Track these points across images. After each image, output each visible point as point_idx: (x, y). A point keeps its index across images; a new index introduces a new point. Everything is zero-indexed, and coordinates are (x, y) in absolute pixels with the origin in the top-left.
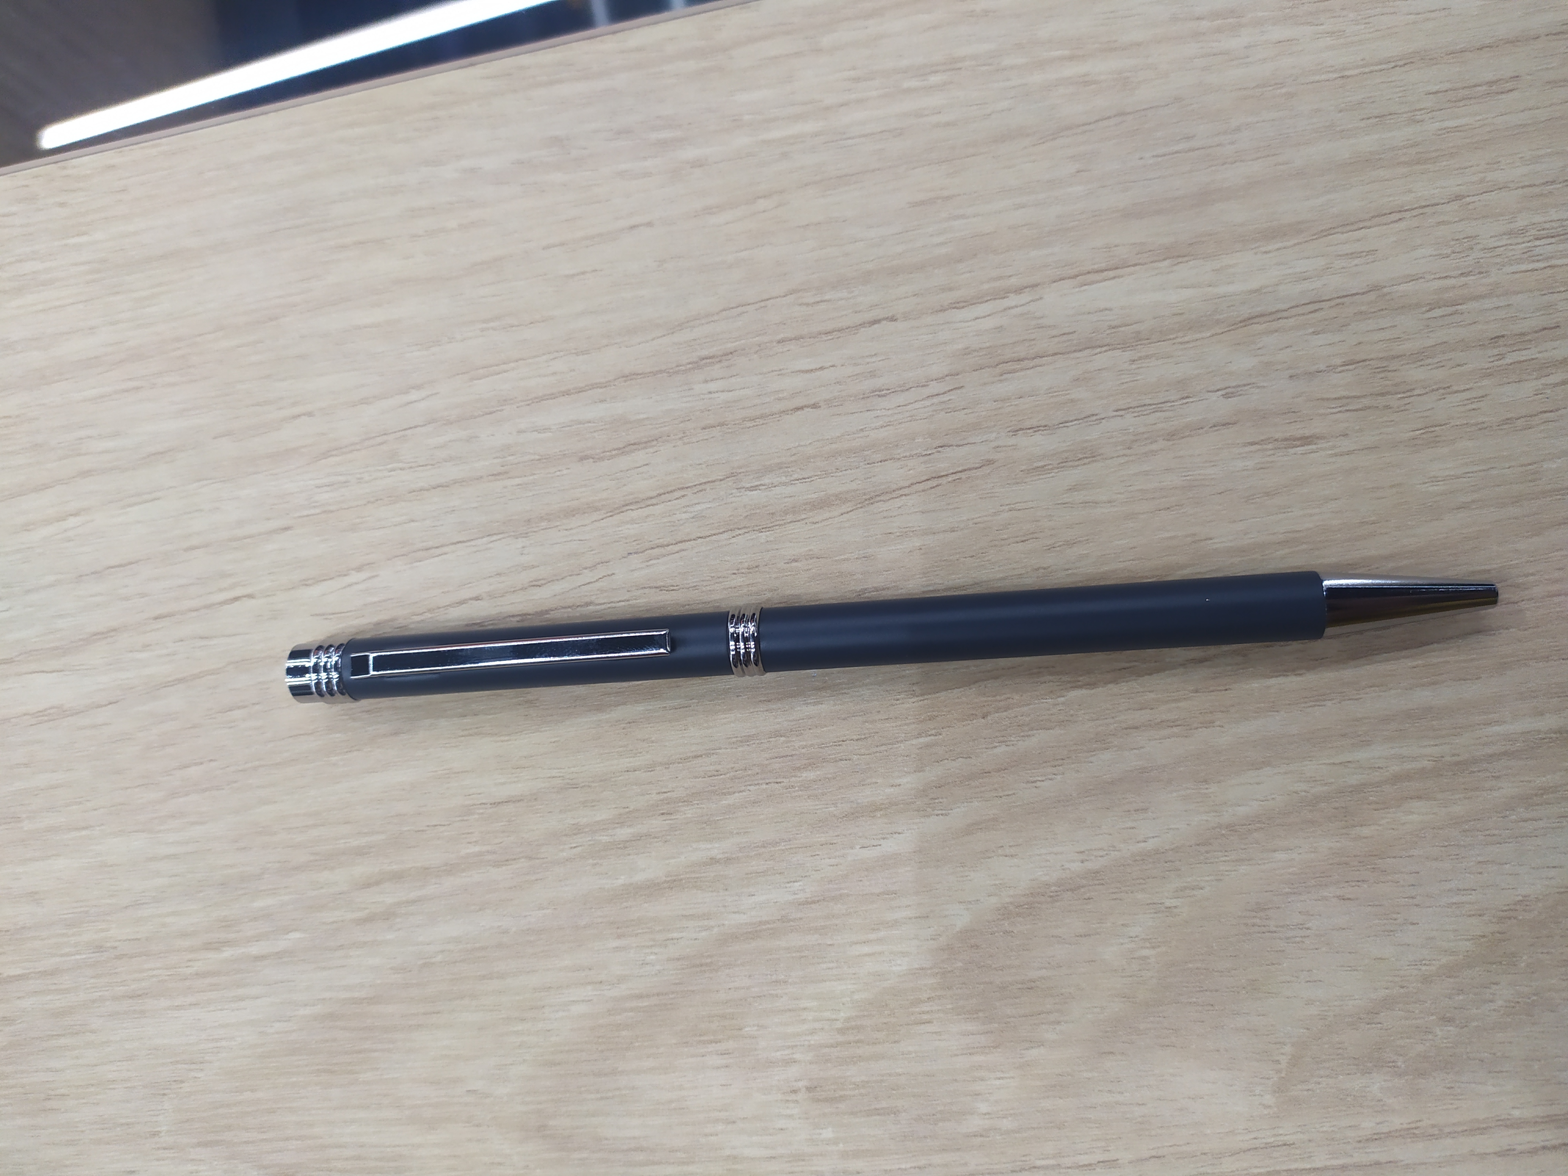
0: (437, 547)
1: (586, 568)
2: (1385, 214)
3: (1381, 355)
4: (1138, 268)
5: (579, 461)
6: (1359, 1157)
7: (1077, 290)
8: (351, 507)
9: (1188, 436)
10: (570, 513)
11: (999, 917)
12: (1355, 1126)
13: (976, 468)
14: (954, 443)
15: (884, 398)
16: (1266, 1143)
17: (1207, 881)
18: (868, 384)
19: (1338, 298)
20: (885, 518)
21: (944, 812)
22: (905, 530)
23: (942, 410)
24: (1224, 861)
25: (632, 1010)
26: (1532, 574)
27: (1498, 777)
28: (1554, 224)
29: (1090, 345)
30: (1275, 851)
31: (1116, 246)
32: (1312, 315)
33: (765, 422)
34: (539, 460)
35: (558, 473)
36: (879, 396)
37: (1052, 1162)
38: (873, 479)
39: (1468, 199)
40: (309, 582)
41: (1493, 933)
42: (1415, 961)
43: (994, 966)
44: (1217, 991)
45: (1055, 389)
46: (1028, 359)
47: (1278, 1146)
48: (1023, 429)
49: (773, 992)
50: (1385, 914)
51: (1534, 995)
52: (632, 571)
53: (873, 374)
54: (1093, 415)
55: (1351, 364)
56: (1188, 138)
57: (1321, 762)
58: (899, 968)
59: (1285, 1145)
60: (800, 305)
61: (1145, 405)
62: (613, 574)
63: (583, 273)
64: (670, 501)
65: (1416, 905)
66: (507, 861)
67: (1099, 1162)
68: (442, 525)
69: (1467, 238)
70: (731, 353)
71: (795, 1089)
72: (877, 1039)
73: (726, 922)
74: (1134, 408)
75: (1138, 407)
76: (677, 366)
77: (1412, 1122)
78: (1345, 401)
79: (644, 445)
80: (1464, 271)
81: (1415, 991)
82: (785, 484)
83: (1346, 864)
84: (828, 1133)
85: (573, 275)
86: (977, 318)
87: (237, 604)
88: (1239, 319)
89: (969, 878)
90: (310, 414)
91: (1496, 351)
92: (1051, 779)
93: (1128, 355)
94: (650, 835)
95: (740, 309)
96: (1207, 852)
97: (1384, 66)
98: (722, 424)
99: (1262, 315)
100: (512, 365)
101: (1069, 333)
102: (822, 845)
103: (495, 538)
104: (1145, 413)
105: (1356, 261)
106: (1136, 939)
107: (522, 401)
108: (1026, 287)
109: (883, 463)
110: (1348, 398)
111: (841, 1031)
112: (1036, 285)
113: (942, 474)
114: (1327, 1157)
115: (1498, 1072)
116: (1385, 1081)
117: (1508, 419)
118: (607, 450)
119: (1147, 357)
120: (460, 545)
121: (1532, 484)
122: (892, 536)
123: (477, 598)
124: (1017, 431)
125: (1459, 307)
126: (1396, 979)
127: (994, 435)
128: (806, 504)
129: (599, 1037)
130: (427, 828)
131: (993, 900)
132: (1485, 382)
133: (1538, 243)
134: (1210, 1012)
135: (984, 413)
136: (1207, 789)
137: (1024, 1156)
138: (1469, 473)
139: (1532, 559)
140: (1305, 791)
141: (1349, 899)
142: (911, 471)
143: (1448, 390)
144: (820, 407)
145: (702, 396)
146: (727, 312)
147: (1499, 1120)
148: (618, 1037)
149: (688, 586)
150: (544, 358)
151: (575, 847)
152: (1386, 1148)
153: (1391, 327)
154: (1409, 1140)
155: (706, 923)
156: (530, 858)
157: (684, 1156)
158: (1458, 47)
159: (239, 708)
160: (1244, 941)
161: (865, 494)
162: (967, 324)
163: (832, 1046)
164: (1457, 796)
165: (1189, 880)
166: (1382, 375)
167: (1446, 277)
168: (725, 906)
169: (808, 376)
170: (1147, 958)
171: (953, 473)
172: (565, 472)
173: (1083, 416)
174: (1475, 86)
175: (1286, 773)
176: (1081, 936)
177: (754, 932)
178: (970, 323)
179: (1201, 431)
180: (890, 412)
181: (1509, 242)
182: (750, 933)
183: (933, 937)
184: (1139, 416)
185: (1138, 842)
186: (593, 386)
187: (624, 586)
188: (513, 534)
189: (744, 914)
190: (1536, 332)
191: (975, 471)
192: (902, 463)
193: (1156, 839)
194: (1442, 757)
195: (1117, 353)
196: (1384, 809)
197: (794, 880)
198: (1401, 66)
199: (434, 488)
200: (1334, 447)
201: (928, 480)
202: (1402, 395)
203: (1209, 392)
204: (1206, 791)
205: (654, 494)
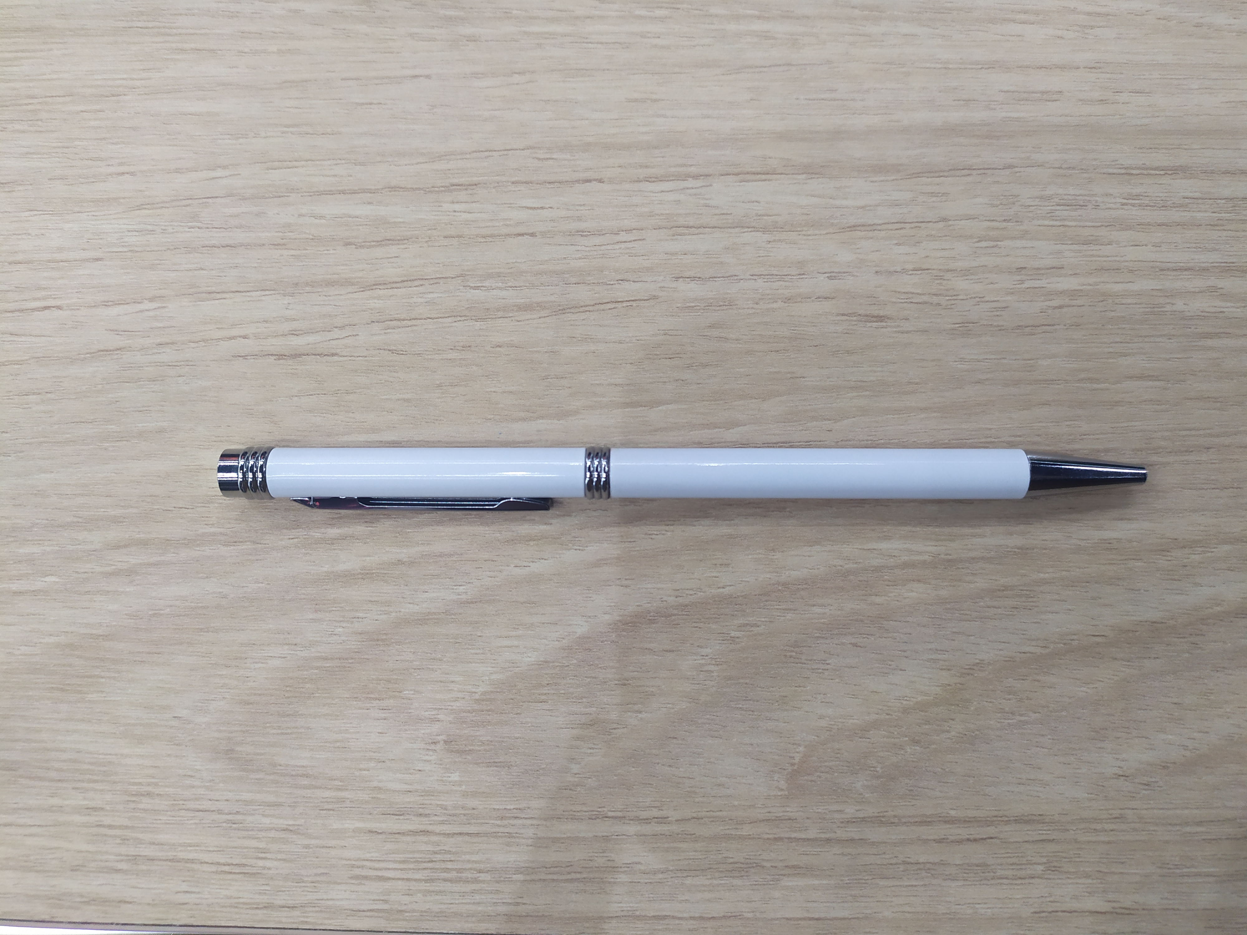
0: (218, 293)
1: (336, 327)
2: (960, 169)
3: (940, 267)
4: (782, 176)
5: (344, 245)
6: (841, 834)
7: (738, 184)
8: (153, 251)
9: (799, 302)
10: (330, 283)
11: (610, 630)
12: (840, 811)
13: (645, 300)
14: (631, 279)
15: (585, 238)
16: (777, 817)
17: (763, 621)
18: (574, 226)
19: (917, 222)
20: (571, 325)
21: (581, 548)
22: (585, 337)
23: (627, 253)
24: (778, 609)
25: (317, 668)
26: (1020, 436)
27: (975, 574)
28: (1070, 197)
29: (741, 225)
30: (814, 605)
31: (770, 158)
32: (898, 231)
33: (493, 240)
34: (312, 239)
35: (326, 252)
36: (582, 236)
37: (620, 814)
38: (567, 296)
39: (1016, 169)
40: (110, 303)
41: (956, 684)
42: (900, 697)
43: (600, 666)
44: (758, 701)
45: (711, 253)
46: (695, 228)
47: (785, 820)
48: (683, 278)
49: (430, 667)
50: (883, 661)
51: (977, 730)
52: (372, 335)
53: (579, 219)
54: (735, 276)
55: (919, 270)
56: (832, 90)
57: (856, 547)
58: (529, 659)
59: (790, 819)
60: (533, 158)
61: (773, 275)
62: (358, 335)
63: (371, 104)
64: (410, 287)
65: (907, 657)
66: (235, 542)
67: (654, 818)
68: (225, 276)
69: (1011, 196)
70: (476, 185)
71: (435, 741)
72: (504, 710)
73: (403, 610)
74: (765, 275)
75: (768, 275)
76: (433, 187)
77: (881, 812)
78: (910, 296)
79: (397, 242)
80: (1006, 218)
81: (897, 718)
82: (500, 289)
83: (862, 621)
84: (455, 777)
85: (363, 104)
86: (662, 191)
87: (46, 311)
88: (847, 225)
89: (592, 599)
90: (132, 174)
91: (1019, 278)
92: (664, 534)
93: (766, 237)
94: (354, 537)
95: (487, 154)
96: (766, 601)
97: (974, 66)
98: (459, 236)
99: (863, 226)
100: (303, 163)
101: (727, 214)
102: (485, 561)
103: (267, 293)
104: (772, 280)
105: (934, 199)
106: (707, 658)
107: (305, 192)
108: (701, 176)
109: (577, 285)
110: (913, 293)
111: (477, 701)
112: (710, 175)
113: (619, 300)
114: (818, 831)
115: (945, 783)
116: (866, 780)
117: (1019, 326)
118: (367, 240)
119: (779, 240)
120: (237, 294)
121: (1029, 374)
122: (575, 340)
123: (245, 337)
124: (678, 278)
125: (999, 243)
126: (885, 708)
127: (662, 278)
128: (515, 306)
129: (287, 686)
130: (173, 509)
131: (607, 617)
132: (1009, 298)
133: (1058, 208)
134: (751, 716)
135: (656, 261)
136: (773, 555)
137: (600, 808)
138: (987, 359)
139: (1020, 426)
140: (841, 566)
141: (860, 647)
142: (596, 295)
143: (983, 299)
144: (536, 236)
145: (448, 213)
146: (478, 153)
147: (940, 817)
148: (303, 688)
149: (414, 353)
150: (329, 162)
151: (292, 539)
152: (859, 829)
153: (950, 249)
154: (877, 825)
155: (386, 608)
156: (254, 542)
157: (340, 784)
158: (1025, 64)
159: (34, 394)
160: (782, 668)
161: (559, 306)
162: (654, 195)
163: (469, 712)
164: (945, 584)
165: (751, 619)
166: (939, 281)
167: (993, 220)
168: (404, 598)
169: (531, 211)
170: (712, 672)
171: (627, 301)
172: (331, 252)
173: (727, 275)
174: (1033, 92)
175: (830, 551)
176: (667, 651)
177: (423, 619)
178: (656, 195)
179: (809, 300)
180: (588, 249)
181: (1039, 204)
182: (419, 620)
183: (559, 639)
184: (767, 282)
185: (719, 588)
186: (364, 191)
187: (364, 345)
188: (282, 292)
189: (418, 605)
190: (1048, 269)
191: (643, 302)
192: (591, 287)
193: (731, 587)
194: (939, 555)
195: (759, 234)
196: (893, 586)
197: (460, 584)
198: (986, 69)
199: (223, 247)
200: (899, 326)
201: (608, 303)
202: (950, 298)
203: (818, 273)
204: (772, 557)
205: (399, 279)
